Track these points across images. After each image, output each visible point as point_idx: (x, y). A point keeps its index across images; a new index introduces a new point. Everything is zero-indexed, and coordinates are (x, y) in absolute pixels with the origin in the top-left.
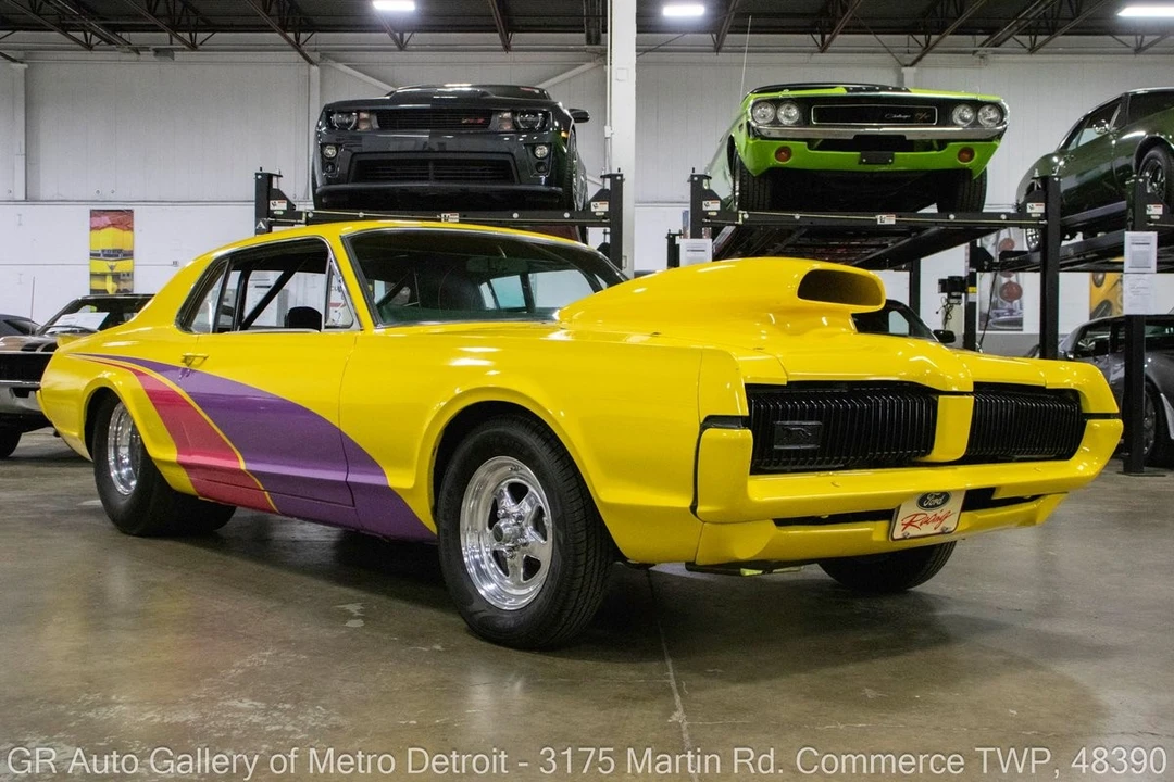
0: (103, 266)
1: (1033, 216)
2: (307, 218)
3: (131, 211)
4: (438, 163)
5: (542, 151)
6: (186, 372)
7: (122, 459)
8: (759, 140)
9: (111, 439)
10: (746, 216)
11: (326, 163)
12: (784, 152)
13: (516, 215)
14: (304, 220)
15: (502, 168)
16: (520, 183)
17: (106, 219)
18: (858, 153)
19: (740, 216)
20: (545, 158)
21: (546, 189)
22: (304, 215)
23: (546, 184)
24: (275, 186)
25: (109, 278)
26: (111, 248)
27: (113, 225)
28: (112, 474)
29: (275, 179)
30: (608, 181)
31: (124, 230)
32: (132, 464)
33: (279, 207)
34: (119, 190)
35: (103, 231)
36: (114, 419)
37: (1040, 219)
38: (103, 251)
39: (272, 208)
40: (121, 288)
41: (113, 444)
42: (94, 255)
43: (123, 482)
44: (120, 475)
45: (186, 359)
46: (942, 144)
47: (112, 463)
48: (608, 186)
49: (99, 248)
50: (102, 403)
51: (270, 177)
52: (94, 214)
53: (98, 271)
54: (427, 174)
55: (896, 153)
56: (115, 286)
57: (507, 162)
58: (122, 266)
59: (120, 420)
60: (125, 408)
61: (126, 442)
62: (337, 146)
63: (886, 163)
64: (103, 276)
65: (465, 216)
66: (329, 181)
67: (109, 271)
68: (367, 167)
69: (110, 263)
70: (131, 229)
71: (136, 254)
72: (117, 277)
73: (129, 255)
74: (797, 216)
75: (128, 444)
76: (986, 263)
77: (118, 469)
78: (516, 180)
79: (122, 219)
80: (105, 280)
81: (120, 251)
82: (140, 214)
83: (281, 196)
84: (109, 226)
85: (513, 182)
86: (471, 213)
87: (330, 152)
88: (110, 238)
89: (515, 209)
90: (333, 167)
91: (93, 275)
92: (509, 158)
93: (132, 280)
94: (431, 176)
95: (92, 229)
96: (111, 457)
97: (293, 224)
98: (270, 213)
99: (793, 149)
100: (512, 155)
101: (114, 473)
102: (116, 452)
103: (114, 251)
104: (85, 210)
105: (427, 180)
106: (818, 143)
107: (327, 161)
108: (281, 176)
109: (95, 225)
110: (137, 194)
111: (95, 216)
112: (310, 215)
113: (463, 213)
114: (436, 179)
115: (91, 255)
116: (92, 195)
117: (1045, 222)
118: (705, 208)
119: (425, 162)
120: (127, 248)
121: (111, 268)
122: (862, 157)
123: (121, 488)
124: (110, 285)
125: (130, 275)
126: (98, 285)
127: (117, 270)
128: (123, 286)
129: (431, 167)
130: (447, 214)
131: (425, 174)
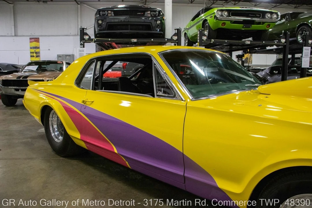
0: (33, 50)
1: (283, 42)
2: (94, 40)
3: (39, 38)
4: (131, 25)
5: (159, 22)
6: (83, 106)
7: (55, 129)
8: (218, 20)
9: (50, 123)
10: (213, 41)
11: (99, 25)
12: (224, 24)
13: (152, 40)
14: (94, 41)
15: (148, 27)
16: (153, 31)
17: (33, 40)
18: (243, 25)
19: (212, 41)
20: (159, 24)
21: (159, 32)
23: (159, 31)
24: (85, 32)
25: (34, 53)
26: (35, 46)
27: (35, 41)
28: (52, 135)
29: (85, 30)
30: (176, 30)
31: (37, 42)
32: (58, 130)
33: (86, 37)
34: (36, 33)
35: (33, 43)
36: (51, 116)
37: (284, 43)
39: (84, 38)
40: (37, 55)
41: (51, 124)
42: (31, 48)
43: (57, 138)
44: (55, 135)
45: (83, 101)
46: (263, 23)
47: (52, 131)
48: (176, 32)
49: (32, 46)
50: (46, 111)
51: (84, 29)
52: (30, 39)
53: (32, 52)
54: (128, 28)
55: (252, 25)
56: (36, 55)
57: (150, 25)
58: (37, 50)
59: (53, 116)
60: (54, 112)
61: (56, 123)
62: (102, 21)
63: (250, 28)
64: (33, 53)
65: (138, 40)
66: (100, 30)
67: (34, 51)
68: (111, 26)
69: (35, 50)
70: (39, 42)
72: (36, 53)
73: (39, 48)
74: (226, 41)
75: (56, 124)
76: (247, 51)
77: (54, 133)
78: (152, 29)
79: (37, 40)
80: (33, 54)
81: (37, 47)
82: (41, 38)
83: (87, 34)
84: (34, 41)
85: (151, 30)
86: (140, 39)
87: (100, 22)
88: (34, 44)
89: (152, 38)
90: (101, 26)
92: (150, 24)
93: (40, 53)
94: (129, 28)
95: (30, 42)
96: (51, 129)
97: (90, 42)
98: (84, 39)
99: (226, 23)
100: (151, 23)
101: (53, 135)
102: (53, 126)
103: (35, 47)
104: (29, 38)
105: (128, 30)
106: (233, 22)
107: (99, 24)
109: (31, 41)
110: (40, 34)
111: (31, 39)
114: (130, 30)
115: (30, 48)
116: (30, 34)
117: (285, 44)
118: (203, 38)
119: (127, 25)
120: (38, 46)
121: (35, 51)
122: (244, 26)
123: (56, 140)
124: (35, 55)
125: (39, 52)
126: (32, 55)
127: (36, 51)
128: (38, 55)
129: (129, 26)
130: (133, 39)
131: (127, 28)
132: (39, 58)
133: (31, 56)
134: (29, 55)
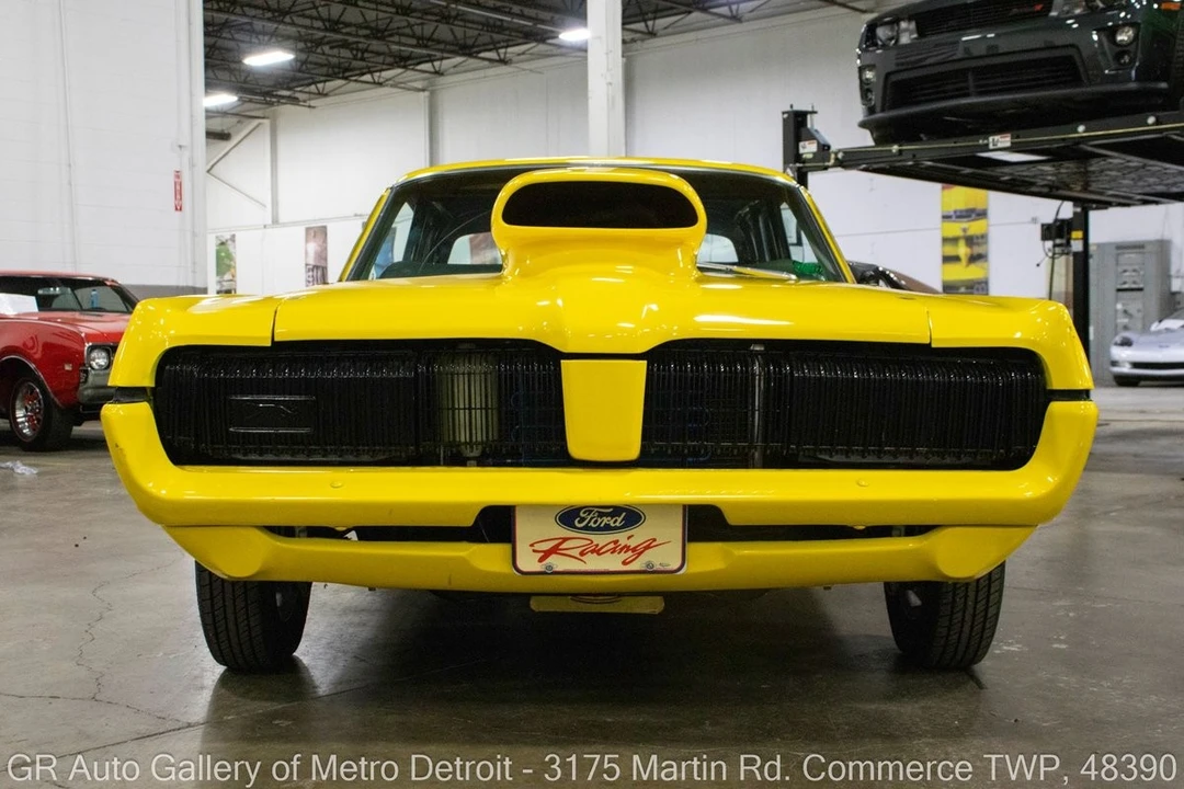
0: (955, 229)
2: (837, 159)
4: (978, 71)
5: (1125, 36)
11: (865, 89)
13: (1083, 128)
14: (833, 161)
16: (1091, 84)
20: (1130, 43)
22: (833, 156)
23: (1138, 80)
24: (808, 125)
25: (962, 243)
26: (963, 207)
29: (809, 117)
33: (808, 149)
38: (955, 212)
39: (801, 151)
40: (975, 252)
42: (946, 217)
49: (951, 209)
51: (803, 114)
53: (951, 235)
54: (967, 88)
56: (969, 250)
57: (1070, 58)
58: (975, 227)
62: (877, 68)
64: (954, 240)
65: (1018, 137)
66: (869, 112)
67: (962, 234)
69: (962, 225)
71: (991, 213)
72: (970, 241)
73: (983, 214)
78: (1085, 80)
80: (957, 245)
81: (973, 210)
83: (811, 137)
85: (1081, 84)
87: (869, 76)
88: (960, 198)
89: (1082, 120)
90: (872, 94)
91: (946, 240)
92: (1071, 52)
93: (986, 243)
94: (972, 89)
98: (798, 158)
100: (1077, 48)
103: (967, 211)
105: (967, 95)
108: (815, 112)
112: (840, 156)
113: (1016, 133)
114: (979, 93)
115: (943, 217)
119: (963, 73)
120: (980, 207)
121: (965, 230)
124: (962, 250)
125: (984, 237)
126: (950, 250)
127: (970, 233)
128: (977, 250)
129: (970, 78)
130: (997, 138)
131: (962, 89)
132: (985, 265)
133: (947, 259)
134: (937, 251)
